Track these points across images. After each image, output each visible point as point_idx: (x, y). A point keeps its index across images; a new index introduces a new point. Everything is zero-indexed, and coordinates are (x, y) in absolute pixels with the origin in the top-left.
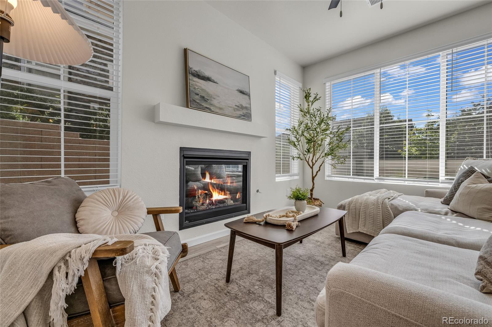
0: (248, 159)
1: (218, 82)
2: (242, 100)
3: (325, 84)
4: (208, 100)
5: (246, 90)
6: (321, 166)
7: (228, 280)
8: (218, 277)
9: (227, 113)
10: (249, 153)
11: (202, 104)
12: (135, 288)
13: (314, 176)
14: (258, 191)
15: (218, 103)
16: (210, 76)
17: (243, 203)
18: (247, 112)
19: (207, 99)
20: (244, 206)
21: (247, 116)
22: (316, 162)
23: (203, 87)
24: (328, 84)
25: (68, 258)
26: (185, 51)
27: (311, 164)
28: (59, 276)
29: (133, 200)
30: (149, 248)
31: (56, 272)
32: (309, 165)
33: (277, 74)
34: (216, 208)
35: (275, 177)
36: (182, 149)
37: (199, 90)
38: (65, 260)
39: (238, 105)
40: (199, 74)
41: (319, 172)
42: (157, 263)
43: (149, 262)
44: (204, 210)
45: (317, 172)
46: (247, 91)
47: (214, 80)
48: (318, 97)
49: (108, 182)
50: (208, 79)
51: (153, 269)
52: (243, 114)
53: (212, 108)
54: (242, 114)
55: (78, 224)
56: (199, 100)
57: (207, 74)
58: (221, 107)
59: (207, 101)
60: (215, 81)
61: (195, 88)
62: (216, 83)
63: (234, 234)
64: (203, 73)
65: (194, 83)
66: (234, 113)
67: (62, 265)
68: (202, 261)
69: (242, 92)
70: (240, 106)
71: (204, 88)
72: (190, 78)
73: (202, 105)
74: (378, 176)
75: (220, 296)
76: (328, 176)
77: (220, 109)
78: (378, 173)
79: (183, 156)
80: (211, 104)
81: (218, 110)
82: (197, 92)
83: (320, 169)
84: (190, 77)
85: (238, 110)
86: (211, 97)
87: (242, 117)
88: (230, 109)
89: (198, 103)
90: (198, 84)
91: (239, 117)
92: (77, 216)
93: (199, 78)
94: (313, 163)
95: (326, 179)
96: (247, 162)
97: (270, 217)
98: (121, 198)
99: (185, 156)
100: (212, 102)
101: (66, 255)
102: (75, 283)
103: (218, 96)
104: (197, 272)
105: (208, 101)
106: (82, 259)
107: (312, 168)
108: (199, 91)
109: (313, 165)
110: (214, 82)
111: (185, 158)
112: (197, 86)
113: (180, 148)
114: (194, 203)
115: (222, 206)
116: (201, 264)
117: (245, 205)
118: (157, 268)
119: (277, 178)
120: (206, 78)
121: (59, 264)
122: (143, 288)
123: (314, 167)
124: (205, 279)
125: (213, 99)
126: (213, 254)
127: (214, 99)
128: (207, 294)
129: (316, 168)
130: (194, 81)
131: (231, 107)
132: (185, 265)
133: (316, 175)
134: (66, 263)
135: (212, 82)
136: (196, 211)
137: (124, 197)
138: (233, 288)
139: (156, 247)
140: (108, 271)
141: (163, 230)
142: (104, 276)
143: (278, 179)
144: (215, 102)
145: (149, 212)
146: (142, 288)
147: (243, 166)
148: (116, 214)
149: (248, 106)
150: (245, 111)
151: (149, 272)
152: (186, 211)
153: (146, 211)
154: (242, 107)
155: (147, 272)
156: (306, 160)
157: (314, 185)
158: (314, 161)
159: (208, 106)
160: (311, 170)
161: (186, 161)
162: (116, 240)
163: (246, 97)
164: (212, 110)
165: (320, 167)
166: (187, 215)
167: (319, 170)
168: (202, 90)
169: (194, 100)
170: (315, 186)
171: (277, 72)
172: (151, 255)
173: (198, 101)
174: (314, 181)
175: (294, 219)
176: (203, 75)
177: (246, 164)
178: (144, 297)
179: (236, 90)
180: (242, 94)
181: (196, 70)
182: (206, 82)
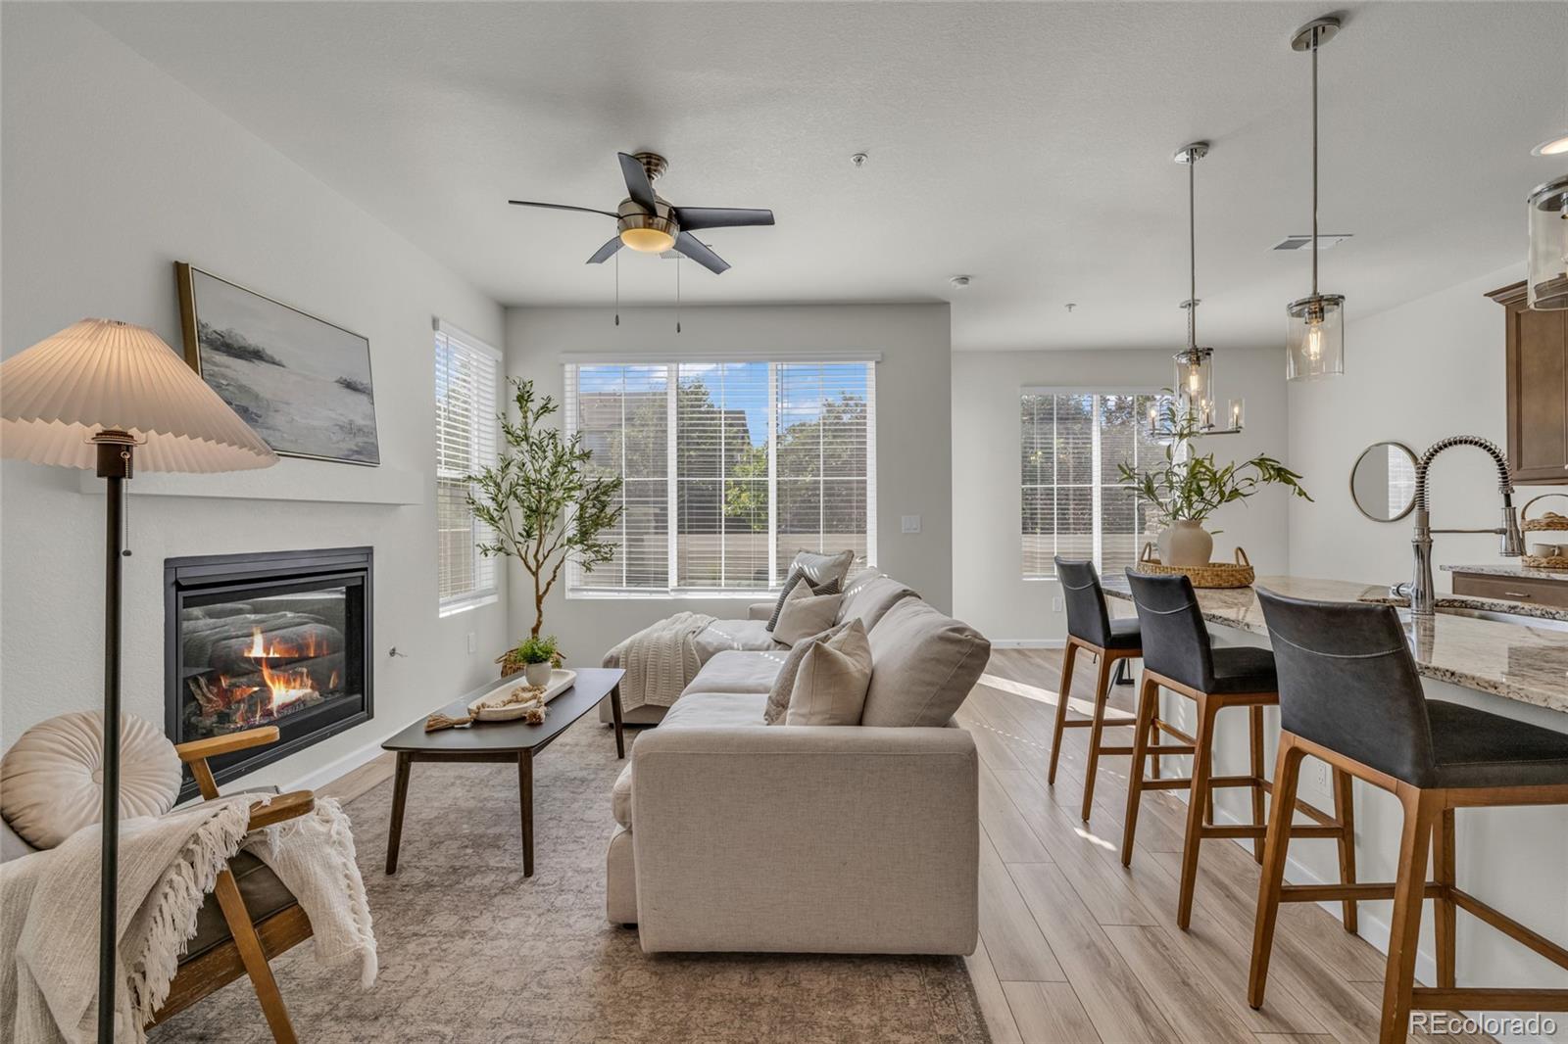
0: (366, 569)
1: (284, 363)
2: (352, 408)
3: (563, 365)
4: (260, 417)
5: (361, 378)
6: (557, 567)
7: (391, 869)
9: (312, 449)
10: (368, 552)
13: (540, 593)
14: (393, 653)
15: (288, 422)
16: (261, 346)
17: (352, 693)
18: (366, 440)
19: (256, 415)
20: (356, 700)
21: (365, 454)
22: (545, 558)
23: (244, 381)
24: (568, 367)
26: (181, 274)
27: (533, 565)
32: (529, 568)
33: (440, 328)
35: (438, 605)
36: (171, 564)
37: (231, 388)
39: (341, 424)
40: (230, 341)
41: (553, 583)
45: (549, 584)
46: (365, 382)
47: (272, 358)
48: (551, 406)
50: (255, 355)
52: (357, 445)
53: (271, 440)
54: (355, 448)
57: (253, 339)
58: (298, 433)
59: (257, 421)
60: (277, 358)
61: (219, 386)
62: (278, 365)
63: (406, 759)
64: (240, 339)
65: (216, 369)
66: (335, 446)
69: (350, 386)
70: (347, 426)
71: (244, 383)
72: (203, 355)
74: (676, 584)
76: (572, 590)
77: (296, 439)
78: (676, 577)
79: (176, 582)
80: (270, 429)
81: (288, 445)
83: (555, 576)
84: (204, 352)
85: (343, 438)
86: (267, 407)
87: (355, 457)
88: (320, 435)
90: (228, 372)
91: (345, 459)
93: (229, 355)
94: (537, 561)
95: (567, 598)
96: (363, 577)
97: (487, 709)
99: (182, 584)
100: (273, 423)
103: (287, 404)
105: (260, 420)
107: (535, 574)
108: (232, 392)
109: (538, 567)
110: (274, 363)
111: (182, 589)
112: (224, 377)
113: (167, 561)
117: (357, 696)
119: (441, 609)
120: (249, 353)
122: (330, 867)
123: (540, 571)
125: (273, 414)
127: (277, 411)
129: (545, 574)
130: (215, 364)
131: (323, 431)
133: (545, 592)
134: (190, 855)
135: (268, 362)
143: (445, 612)
144: (281, 421)
146: (328, 866)
147: (349, 590)
149: (368, 423)
150: (360, 440)
154: (351, 430)
156: (521, 556)
157: (540, 615)
158: (540, 557)
160: (534, 578)
161: (184, 598)
163: (364, 398)
165: (555, 572)
167: (553, 579)
168: (243, 388)
170: (543, 619)
171: (441, 323)
174: (543, 606)
175: (538, 702)
176: (243, 343)
177: (360, 583)
178: (336, 881)
179: (336, 382)
180: (349, 391)
181: (218, 328)
182: (251, 364)
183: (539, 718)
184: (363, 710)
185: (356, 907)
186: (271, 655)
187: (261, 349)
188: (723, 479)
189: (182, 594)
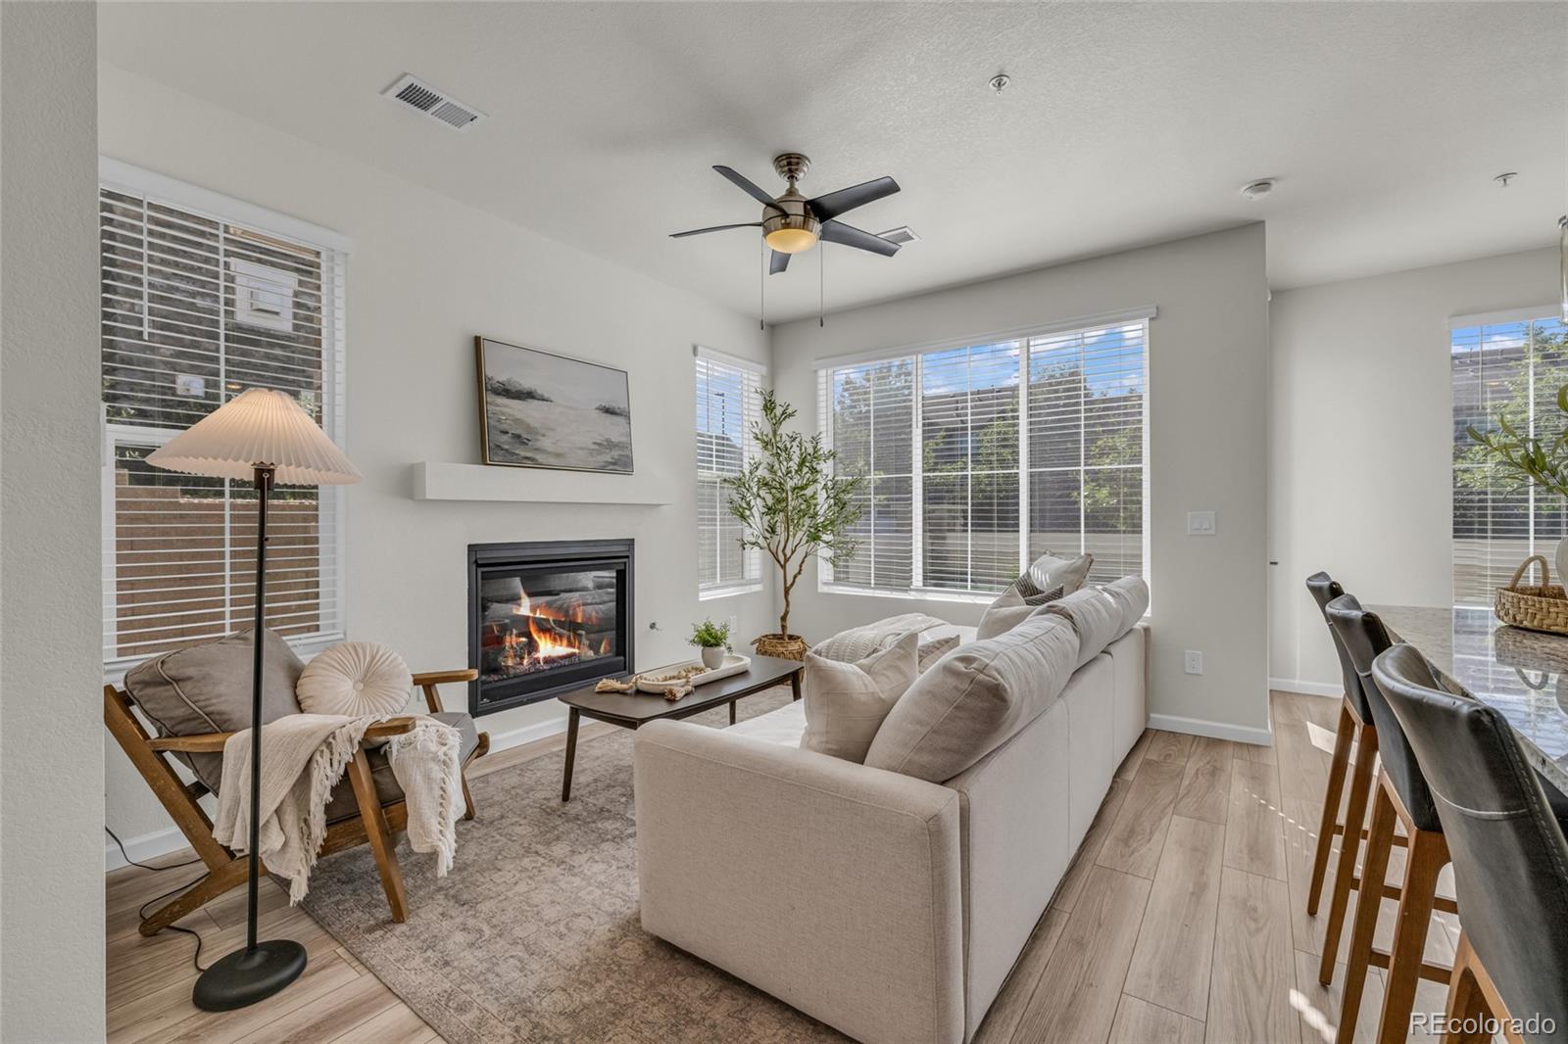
0: (627, 557)
1: (552, 399)
2: (611, 429)
3: (816, 372)
4: (529, 440)
5: (618, 404)
6: (803, 562)
7: (566, 797)
8: (548, 796)
9: (572, 462)
10: (631, 543)
11: (517, 452)
12: (419, 778)
13: (788, 585)
14: (653, 626)
15: (553, 443)
16: (533, 388)
17: (617, 655)
18: (621, 452)
19: (527, 439)
20: (619, 661)
21: (619, 462)
22: (793, 552)
23: (519, 416)
24: (822, 373)
25: (331, 740)
26: (477, 340)
27: (782, 559)
28: (322, 761)
29: (387, 663)
30: (432, 729)
31: (318, 757)
32: (779, 561)
33: (699, 354)
34: (551, 669)
35: (697, 591)
36: (472, 548)
37: (508, 422)
38: (328, 743)
39: (599, 441)
40: (509, 388)
41: (799, 577)
42: (445, 748)
43: (433, 747)
44: (526, 674)
45: (795, 577)
46: (622, 406)
47: (542, 396)
48: (789, 411)
49: (317, 628)
50: (529, 395)
51: (440, 754)
52: (612, 458)
53: (539, 457)
54: (610, 460)
56: (510, 444)
57: (526, 383)
58: (560, 451)
59: (527, 444)
60: (546, 395)
61: (499, 421)
62: (547, 401)
63: (575, 714)
64: (517, 385)
65: (498, 408)
66: (590, 459)
67: (324, 748)
68: (520, 775)
69: (608, 411)
70: (605, 443)
71: (518, 417)
72: (489, 400)
73: (517, 454)
74: (921, 584)
75: (548, 819)
76: (825, 584)
77: (559, 455)
78: (921, 578)
79: (476, 562)
80: (537, 449)
81: (552, 461)
82: (504, 427)
83: (800, 570)
84: (489, 397)
85: (600, 453)
86: (537, 433)
87: (611, 467)
88: (580, 452)
89: (506, 450)
90: (507, 410)
91: (602, 469)
92: (298, 691)
93: (508, 398)
94: (785, 555)
95: (819, 590)
96: (625, 563)
98: (368, 658)
99: (479, 562)
100: (538, 445)
101: (329, 737)
102: (342, 771)
103: (553, 430)
104: (508, 792)
105: (530, 443)
106: (351, 740)
107: (783, 567)
108: (509, 425)
109: (787, 560)
110: (543, 400)
111: (478, 566)
112: (503, 414)
113: (469, 546)
114: (500, 659)
115: (567, 663)
116: (515, 780)
117: (622, 658)
118: (445, 754)
119: (701, 594)
120: (524, 394)
121: (321, 748)
122: (429, 779)
123: (788, 564)
124: (523, 800)
125: (541, 438)
126: (543, 763)
127: (544, 435)
128: (525, 818)
129: (792, 567)
130: (497, 405)
131: (581, 448)
132: (483, 782)
133: (792, 584)
134: (329, 745)
135: (539, 399)
136: (505, 676)
137: (373, 658)
138: (574, 808)
139: (441, 729)
140: (377, 762)
141: (442, 710)
142: (372, 766)
143: (704, 597)
144: (546, 443)
145: (416, 682)
146: (428, 778)
147: (618, 572)
148: (361, 686)
149: (624, 439)
150: (616, 453)
151: (435, 759)
152: (484, 677)
153: (412, 679)
154: (610, 445)
155: (433, 759)
156: (770, 550)
157: (788, 605)
158: (788, 552)
159: (529, 455)
160: (782, 571)
161: (482, 573)
162: (389, 717)
163: (621, 420)
164: (540, 460)
165: (801, 566)
166: (485, 687)
167: (799, 573)
168: (517, 421)
169: (498, 446)
170: (791, 608)
171: (700, 349)
172: (435, 739)
173: (506, 447)
174: (790, 598)
175: (688, 682)
176: (519, 388)
177: (623, 568)
178: (431, 789)
179: (597, 409)
180: (609, 415)
181: (501, 380)
182: (525, 403)
183: (675, 696)
184: (625, 669)
185: (444, 814)
186: (538, 615)
187: (533, 390)
188: (970, 473)
189: (480, 570)
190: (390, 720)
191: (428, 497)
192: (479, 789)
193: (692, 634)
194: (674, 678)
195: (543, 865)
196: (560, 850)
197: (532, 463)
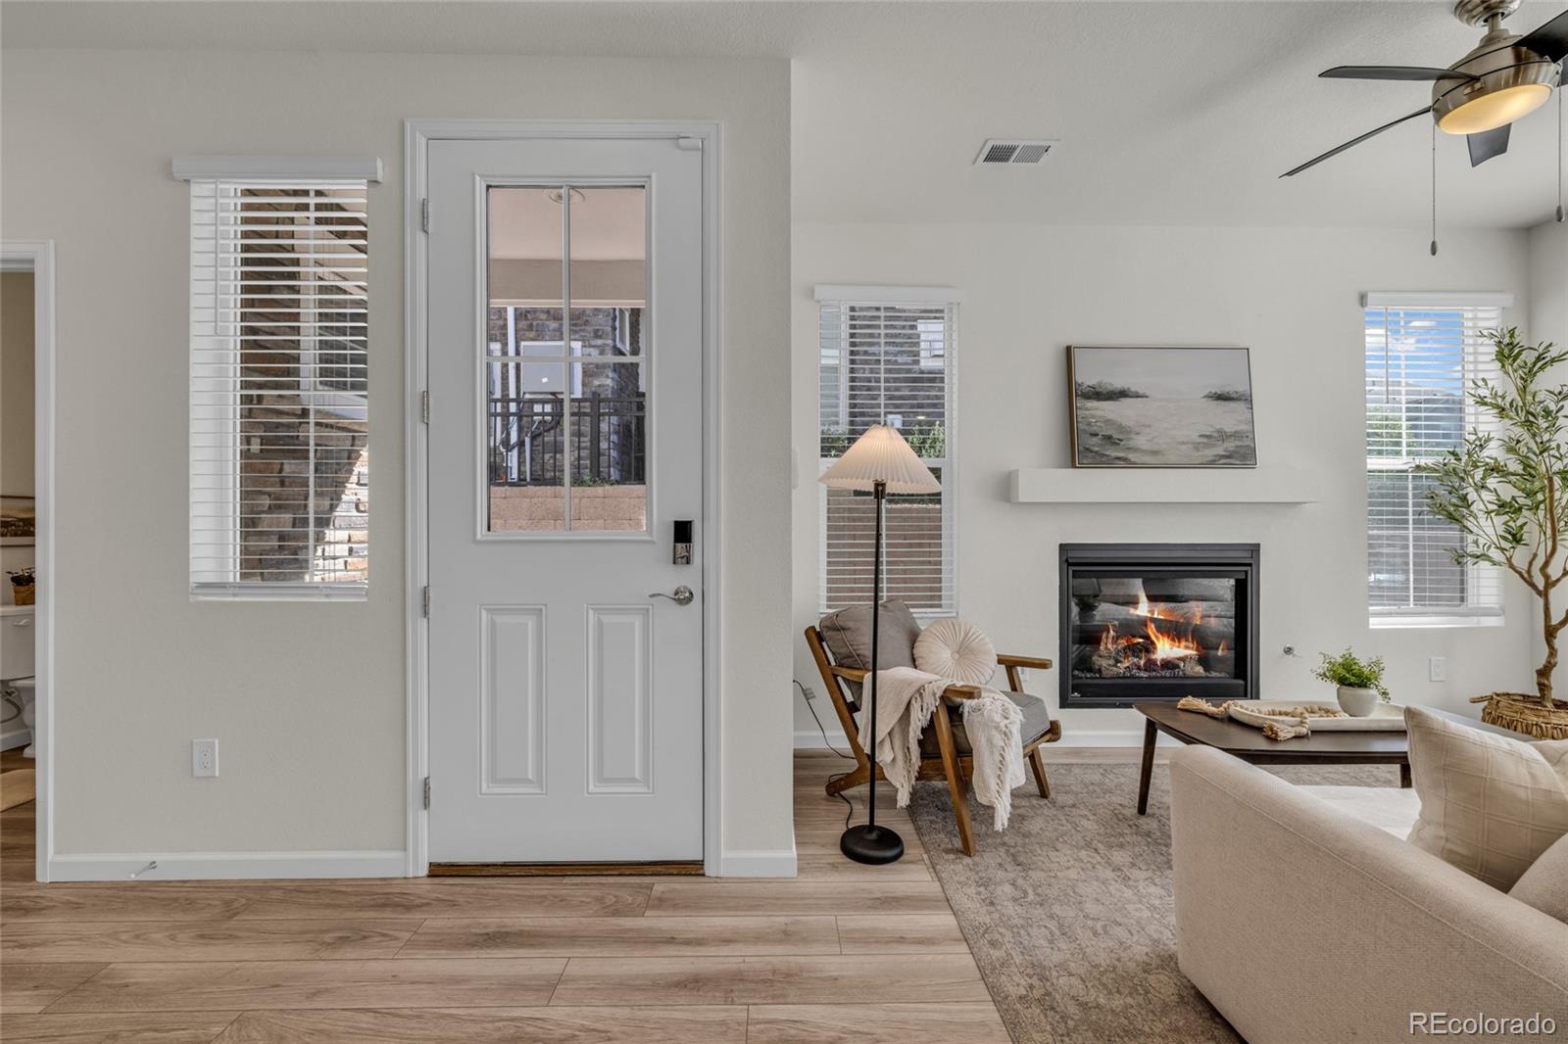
0: (1250, 565)
1: (1147, 394)
2: (1228, 418)
4: (1121, 440)
5: (1236, 387)
7: (1142, 809)
8: (1125, 803)
9: (1172, 459)
10: (1254, 549)
11: (1107, 453)
12: (983, 741)
13: (1553, 624)
14: (1288, 651)
15: (1148, 441)
16: (1126, 387)
17: (1236, 677)
18: (1239, 443)
19: (1119, 439)
20: (1238, 685)
21: (1240, 454)
23: (1110, 416)
25: (922, 691)
26: (1069, 351)
28: (916, 707)
29: (977, 641)
30: (999, 703)
31: (913, 701)
32: (1534, 587)
33: (1369, 302)
34: (1149, 678)
35: (1367, 615)
36: (1063, 548)
37: (1098, 424)
38: (920, 691)
39: (1208, 433)
40: (1101, 390)
42: (1006, 722)
43: (997, 718)
44: (1119, 678)
46: (1240, 390)
47: (1137, 393)
49: (940, 606)
50: (1123, 394)
51: (1002, 725)
52: (1226, 451)
53: (1132, 456)
54: (1224, 453)
55: (917, 663)
56: (1100, 445)
57: (1118, 383)
58: (1155, 448)
59: (1119, 444)
60: (1141, 392)
61: (1089, 424)
62: (1142, 397)
63: (1153, 727)
64: (1108, 386)
65: (1087, 412)
66: (1196, 454)
67: (917, 696)
68: (1102, 774)
69: (1221, 398)
70: (1215, 435)
71: (1110, 417)
72: (1078, 405)
73: (1107, 455)
75: (1118, 825)
77: (1155, 453)
79: (1067, 560)
80: (1129, 449)
81: (1147, 459)
82: (1095, 429)
84: (1079, 403)
85: (1207, 446)
86: (1129, 432)
87: (1223, 461)
88: (1183, 447)
89: (1096, 452)
90: (1098, 413)
91: (1211, 464)
92: (915, 651)
93: (1099, 400)
94: (1546, 577)
96: (1246, 572)
97: (1238, 709)
98: (963, 635)
99: (1070, 561)
100: (1131, 444)
101: (920, 688)
102: (929, 717)
103: (1148, 426)
104: (1086, 786)
105: (1122, 443)
106: (934, 694)
107: (1544, 597)
108: (1101, 427)
109: (1548, 585)
110: (1138, 397)
111: (1069, 564)
112: (1093, 417)
113: (1061, 545)
114: (1095, 658)
115: (1168, 675)
116: (1097, 777)
117: (1241, 682)
118: (1006, 726)
119: (1373, 619)
120: (1115, 394)
121: (915, 696)
124: (1098, 798)
125: (1133, 436)
126: (1130, 770)
127: (1138, 434)
128: (1095, 815)
130: (1087, 409)
131: (1184, 443)
132: (1066, 770)
133: (1562, 623)
134: (921, 695)
135: (1132, 397)
136: (1097, 675)
137: (966, 635)
138: (1148, 823)
139: (1006, 704)
140: (955, 718)
141: (1022, 691)
142: (951, 720)
143: (1375, 623)
144: (1141, 441)
145: (1000, 661)
146: (990, 741)
147: (1237, 581)
148: (957, 656)
149: (1243, 427)
150: (1230, 445)
151: (997, 728)
152: (1076, 672)
153: (996, 658)
154: (1223, 436)
156: (1515, 568)
157: (1552, 654)
159: (1120, 455)
160: (1540, 602)
161: (1073, 571)
162: (962, 683)
163: (1240, 406)
164: (1133, 460)
166: (1076, 681)
168: (1108, 422)
169: (1088, 449)
171: (1373, 296)
172: (1000, 711)
173: (1096, 449)
175: (1302, 722)
176: (1110, 388)
177: (1244, 577)
178: (992, 753)
179: (1204, 397)
180: (1220, 402)
181: (1088, 383)
182: (1117, 403)
183: (1276, 734)
187: (1126, 388)
189: (1071, 569)
190: (962, 686)
191: (1021, 500)
192: (1061, 774)
193: (1321, 666)
194: (1287, 714)
195: (1099, 863)
196: (1120, 857)
197: (1126, 463)
